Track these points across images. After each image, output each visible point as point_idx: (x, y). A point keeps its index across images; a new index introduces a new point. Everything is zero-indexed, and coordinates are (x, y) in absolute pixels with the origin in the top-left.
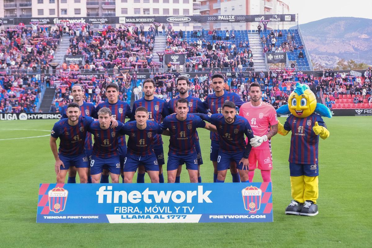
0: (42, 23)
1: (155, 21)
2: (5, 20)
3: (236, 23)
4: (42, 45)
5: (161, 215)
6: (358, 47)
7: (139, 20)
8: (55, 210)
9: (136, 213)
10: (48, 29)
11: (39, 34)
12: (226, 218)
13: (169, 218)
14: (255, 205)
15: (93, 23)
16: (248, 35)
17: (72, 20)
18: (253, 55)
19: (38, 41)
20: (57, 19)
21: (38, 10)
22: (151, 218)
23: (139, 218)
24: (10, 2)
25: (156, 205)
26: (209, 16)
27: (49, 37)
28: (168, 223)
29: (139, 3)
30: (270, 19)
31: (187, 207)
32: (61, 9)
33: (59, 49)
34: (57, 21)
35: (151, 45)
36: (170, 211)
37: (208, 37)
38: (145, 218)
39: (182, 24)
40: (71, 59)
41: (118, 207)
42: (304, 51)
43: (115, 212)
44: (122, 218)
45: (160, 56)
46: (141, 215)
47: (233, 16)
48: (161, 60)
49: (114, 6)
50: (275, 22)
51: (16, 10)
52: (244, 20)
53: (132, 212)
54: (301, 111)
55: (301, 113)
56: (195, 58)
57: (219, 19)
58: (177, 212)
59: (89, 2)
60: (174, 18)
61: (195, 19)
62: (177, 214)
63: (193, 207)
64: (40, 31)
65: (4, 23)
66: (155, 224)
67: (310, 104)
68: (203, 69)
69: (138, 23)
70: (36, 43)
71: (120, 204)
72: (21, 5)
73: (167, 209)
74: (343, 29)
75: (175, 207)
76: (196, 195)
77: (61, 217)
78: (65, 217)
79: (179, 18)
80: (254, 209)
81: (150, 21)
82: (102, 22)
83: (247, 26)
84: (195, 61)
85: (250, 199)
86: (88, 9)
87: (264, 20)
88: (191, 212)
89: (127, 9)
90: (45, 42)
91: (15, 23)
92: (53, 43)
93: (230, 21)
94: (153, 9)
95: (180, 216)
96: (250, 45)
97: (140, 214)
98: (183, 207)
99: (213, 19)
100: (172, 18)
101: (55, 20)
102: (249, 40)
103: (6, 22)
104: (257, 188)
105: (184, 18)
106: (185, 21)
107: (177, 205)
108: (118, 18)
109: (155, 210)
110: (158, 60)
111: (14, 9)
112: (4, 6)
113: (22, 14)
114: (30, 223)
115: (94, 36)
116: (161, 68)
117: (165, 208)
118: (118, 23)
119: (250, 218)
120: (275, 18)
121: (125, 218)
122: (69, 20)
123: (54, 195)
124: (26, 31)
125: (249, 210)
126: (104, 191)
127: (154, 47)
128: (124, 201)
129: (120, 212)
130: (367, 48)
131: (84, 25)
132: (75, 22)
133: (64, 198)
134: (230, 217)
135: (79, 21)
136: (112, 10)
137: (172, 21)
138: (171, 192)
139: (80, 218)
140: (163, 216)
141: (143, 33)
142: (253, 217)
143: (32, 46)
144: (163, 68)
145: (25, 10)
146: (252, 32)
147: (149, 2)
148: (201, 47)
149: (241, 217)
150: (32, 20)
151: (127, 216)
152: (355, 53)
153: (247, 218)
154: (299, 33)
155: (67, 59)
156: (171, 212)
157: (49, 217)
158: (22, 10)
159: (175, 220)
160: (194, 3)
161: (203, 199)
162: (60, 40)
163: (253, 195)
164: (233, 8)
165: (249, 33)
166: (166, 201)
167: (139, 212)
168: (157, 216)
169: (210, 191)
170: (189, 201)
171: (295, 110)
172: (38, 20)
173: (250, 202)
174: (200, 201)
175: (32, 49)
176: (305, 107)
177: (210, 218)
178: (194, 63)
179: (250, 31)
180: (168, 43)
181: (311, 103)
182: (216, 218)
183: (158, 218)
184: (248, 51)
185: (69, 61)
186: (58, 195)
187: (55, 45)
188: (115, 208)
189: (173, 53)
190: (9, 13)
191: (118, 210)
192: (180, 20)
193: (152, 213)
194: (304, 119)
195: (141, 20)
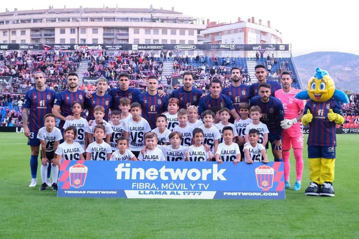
0: (64, 49)
1: (164, 48)
2: (31, 46)
3: (236, 51)
4: (63, 68)
5: (177, 191)
6: (342, 78)
7: (150, 47)
8: (75, 185)
9: (153, 189)
10: (69, 54)
11: (60, 58)
12: (239, 195)
13: (184, 194)
14: (268, 183)
15: (109, 49)
16: (247, 62)
17: (90, 47)
18: (251, 80)
19: (59, 64)
20: (77, 45)
21: (61, 39)
22: (167, 194)
23: (155, 194)
24: (36, 32)
25: (172, 182)
26: (213, 45)
27: (70, 61)
28: (184, 199)
29: (150, 35)
30: (267, 48)
31: (202, 184)
32: (81, 39)
33: (78, 71)
34: (77, 47)
35: (160, 69)
36: (185, 188)
37: (211, 63)
38: (162, 194)
39: (187, 51)
40: (88, 81)
41: (136, 183)
42: (296, 76)
43: (133, 188)
44: (140, 193)
45: (168, 79)
46: (158, 191)
47: (233, 45)
48: (169, 83)
49: (127, 36)
50: (271, 50)
51: (41, 39)
52: (244, 49)
53: (149, 188)
54: (320, 95)
55: (319, 97)
56: (199, 80)
57: (221, 47)
58: (193, 189)
59: (105, 33)
60: (181, 46)
61: (199, 47)
62: (193, 190)
63: (208, 185)
64: (62, 56)
65: (30, 48)
66: (171, 199)
67: (329, 89)
68: (207, 91)
69: (149, 49)
70: (58, 66)
71: (138, 180)
72: (46, 35)
73: (183, 186)
74: (329, 62)
75: (191, 184)
76: (211, 173)
77: (81, 192)
78: (84, 192)
79: (186, 46)
80: (267, 187)
81: (160, 48)
82: (117, 48)
83: (245, 54)
84: (199, 84)
85: (263, 177)
86: (104, 39)
87: (261, 49)
88: (206, 189)
89: (139, 39)
90: (66, 65)
91: (39, 48)
92: (73, 67)
93: (231, 49)
94: (162, 40)
95: (195, 192)
96: (248, 70)
97: (156, 190)
98: (198, 184)
99: (215, 47)
100: (179, 46)
101: (75, 46)
102: (248, 66)
103: (32, 47)
104: (270, 167)
105: (190, 46)
106: (191, 48)
107: (193, 182)
108: (131, 45)
109: (171, 186)
110: (166, 82)
111: (40, 38)
112: (31, 36)
113: (46, 42)
114: (51, 197)
115: (109, 61)
116: (169, 89)
117: (181, 185)
118: (131, 49)
119: (263, 195)
120: (270, 47)
121: (142, 194)
122: (88, 47)
123: (74, 171)
124: (49, 55)
125: (262, 188)
126: (123, 168)
127: (163, 71)
128: (142, 177)
129: (138, 188)
130: (350, 79)
131: (101, 51)
132: (93, 48)
133: (84, 174)
134: (243, 194)
135: (97, 47)
136: (126, 40)
137: (179, 48)
138: (187, 170)
139: (99, 193)
140: (179, 192)
141: (153, 59)
142: (266, 194)
143: (55, 68)
144: (170, 89)
145: (49, 39)
146: (250, 60)
147: (158, 34)
148: (204, 71)
149: (254, 194)
150: (55, 46)
151: (144, 192)
152: (340, 84)
153: (260, 195)
154: (292, 61)
155: (85, 80)
156: (187, 189)
157: (70, 192)
158: (46, 39)
159: (191, 196)
160: (198, 35)
161: (218, 177)
162: (79, 63)
163: (266, 174)
164: (233, 40)
165: (247, 61)
166: (182, 178)
167: (156, 188)
168: (174, 192)
169: (225, 170)
170: (204, 178)
171: (314, 94)
172: (60, 46)
173: (263, 180)
174: (215, 178)
175: (54, 71)
176: (324, 90)
177: (224, 194)
178: (198, 86)
179: (248, 58)
180: (175, 68)
181: (329, 87)
182: (230, 195)
183: (174, 194)
184: (247, 76)
185: (87, 83)
186: (78, 171)
187: (74, 68)
188: (133, 184)
189: (179, 76)
190: (35, 41)
191: (136, 186)
192: (186, 47)
193: (169, 189)
194: (324, 103)
195: (152, 47)
